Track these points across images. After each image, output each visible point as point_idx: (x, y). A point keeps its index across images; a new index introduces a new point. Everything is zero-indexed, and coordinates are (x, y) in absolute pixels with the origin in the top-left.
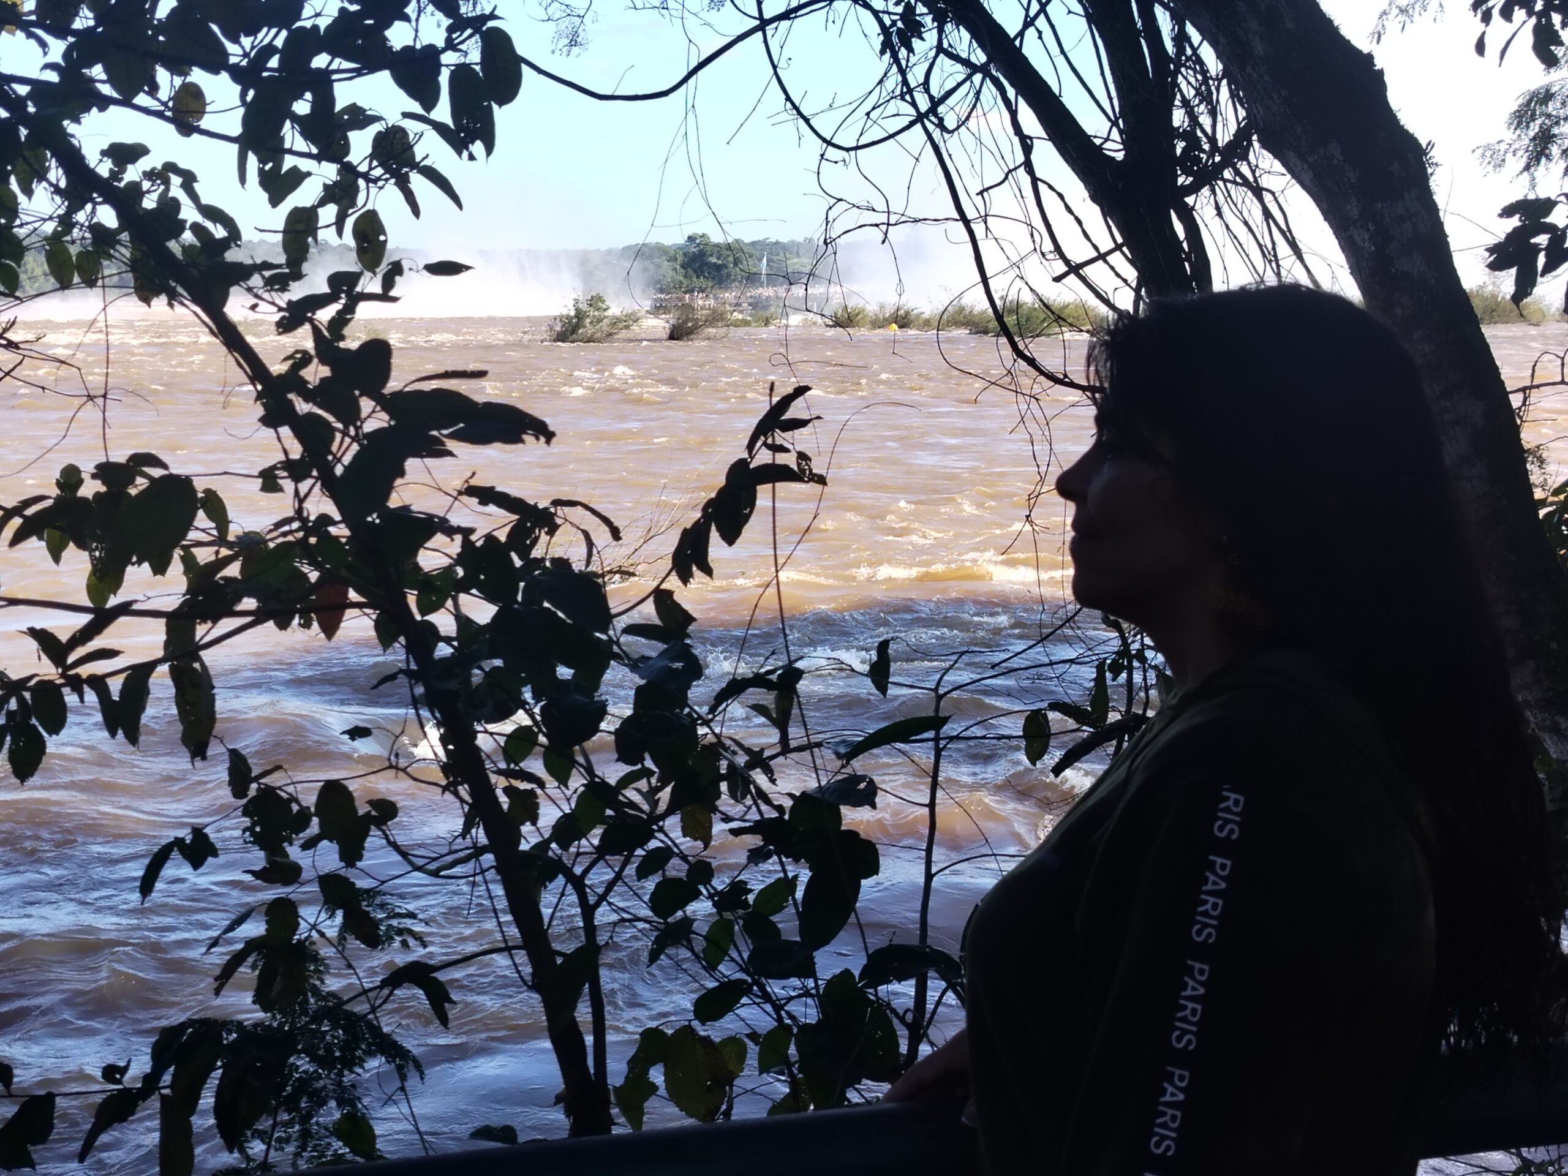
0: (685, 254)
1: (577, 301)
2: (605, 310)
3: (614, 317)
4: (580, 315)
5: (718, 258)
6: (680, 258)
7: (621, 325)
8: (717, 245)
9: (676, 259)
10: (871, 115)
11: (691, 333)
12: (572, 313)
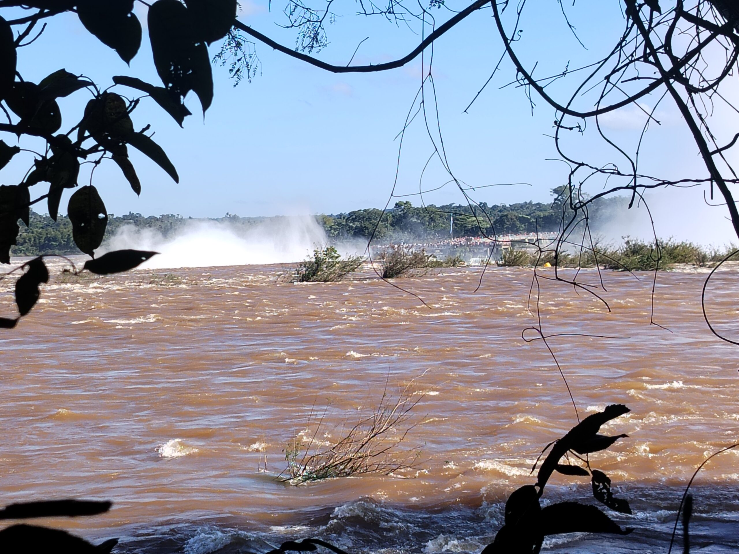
0: (393, 216)
1: (316, 252)
2: (337, 257)
3: (343, 262)
4: (318, 262)
5: (417, 219)
6: (390, 219)
7: (348, 268)
8: (417, 209)
9: (387, 220)
10: (611, 80)
11: (399, 273)
12: (314, 260)
